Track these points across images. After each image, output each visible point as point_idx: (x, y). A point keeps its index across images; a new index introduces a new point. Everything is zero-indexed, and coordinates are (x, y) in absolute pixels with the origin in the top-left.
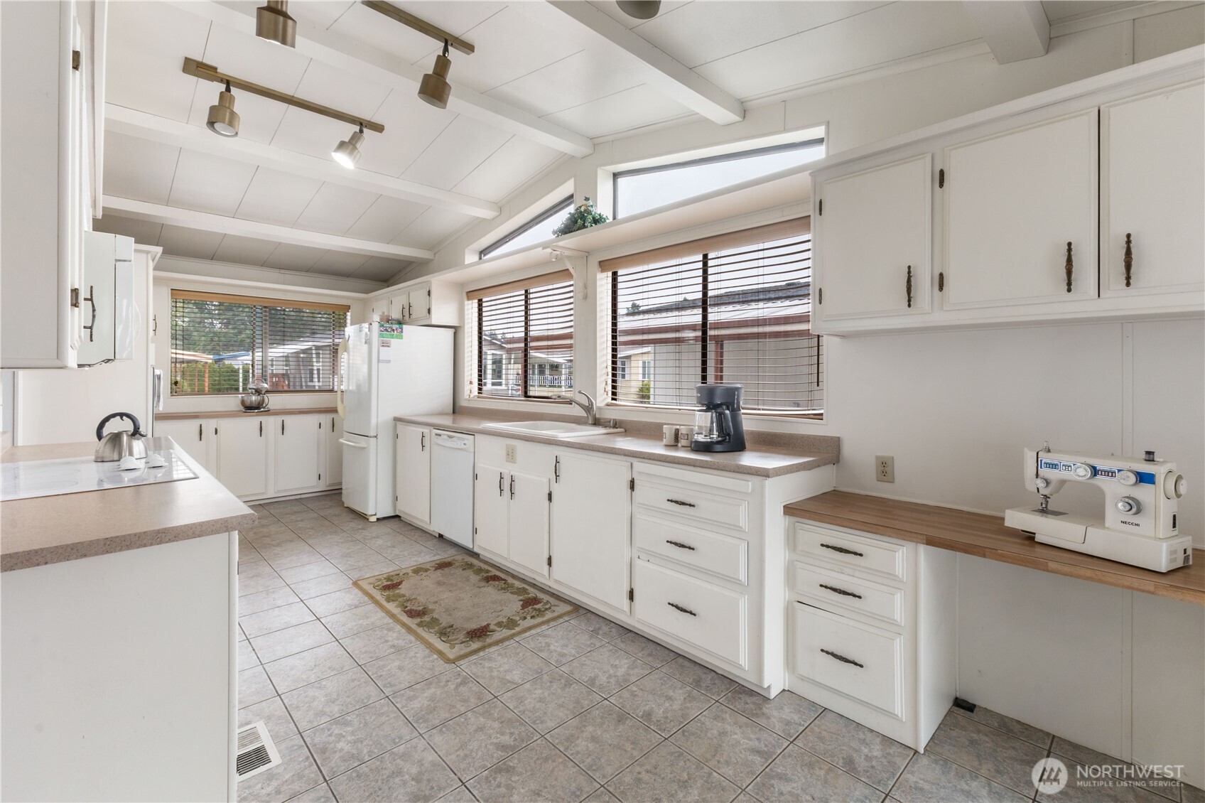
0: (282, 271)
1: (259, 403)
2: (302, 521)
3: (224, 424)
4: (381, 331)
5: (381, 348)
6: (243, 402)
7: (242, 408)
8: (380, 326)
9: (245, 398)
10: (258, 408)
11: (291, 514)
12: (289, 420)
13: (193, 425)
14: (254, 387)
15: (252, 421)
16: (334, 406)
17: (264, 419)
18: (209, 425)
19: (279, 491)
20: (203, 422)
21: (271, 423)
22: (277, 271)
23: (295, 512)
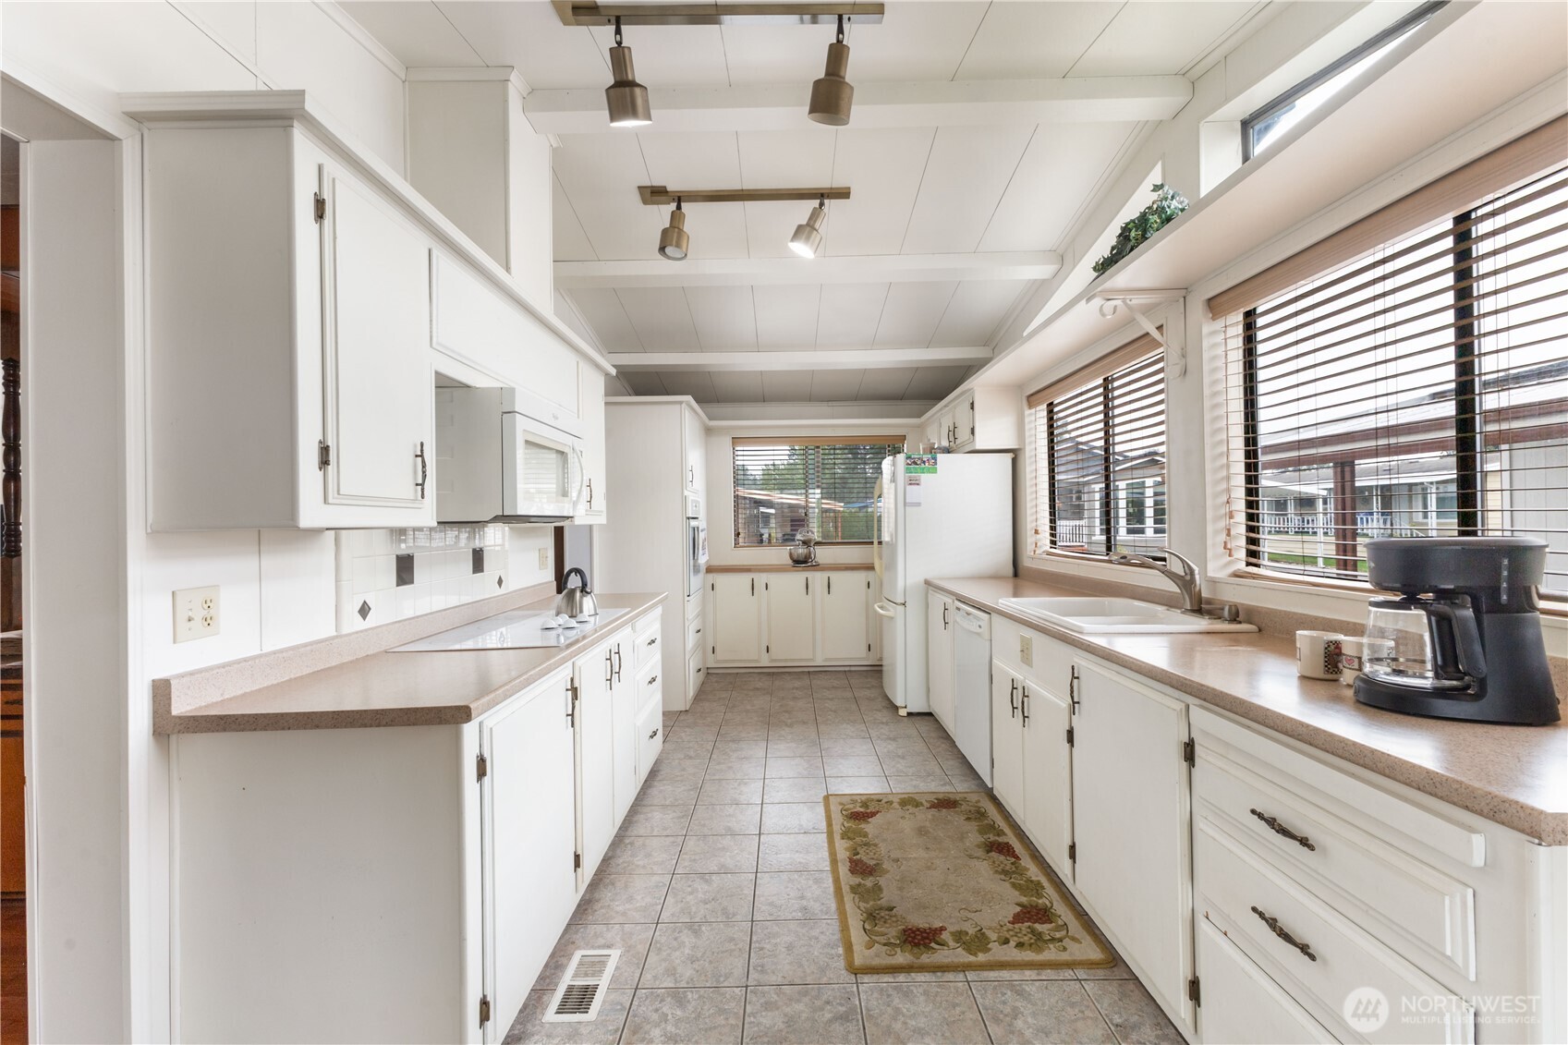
0: (830, 404)
1: (806, 557)
2: (831, 699)
3: (773, 579)
4: (908, 464)
5: (909, 488)
6: (791, 555)
7: (790, 562)
8: (907, 458)
9: (793, 551)
10: (805, 562)
11: (828, 689)
12: (836, 577)
13: (745, 579)
14: (802, 539)
15: (798, 577)
16: (870, 562)
17: (810, 575)
18: (761, 579)
19: (826, 660)
20: (756, 576)
21: (818, 578)
22: (825, 404)
23: (833, 687)
